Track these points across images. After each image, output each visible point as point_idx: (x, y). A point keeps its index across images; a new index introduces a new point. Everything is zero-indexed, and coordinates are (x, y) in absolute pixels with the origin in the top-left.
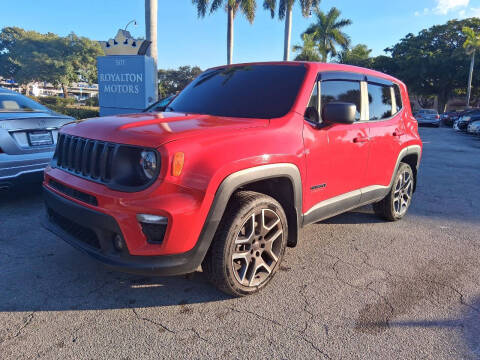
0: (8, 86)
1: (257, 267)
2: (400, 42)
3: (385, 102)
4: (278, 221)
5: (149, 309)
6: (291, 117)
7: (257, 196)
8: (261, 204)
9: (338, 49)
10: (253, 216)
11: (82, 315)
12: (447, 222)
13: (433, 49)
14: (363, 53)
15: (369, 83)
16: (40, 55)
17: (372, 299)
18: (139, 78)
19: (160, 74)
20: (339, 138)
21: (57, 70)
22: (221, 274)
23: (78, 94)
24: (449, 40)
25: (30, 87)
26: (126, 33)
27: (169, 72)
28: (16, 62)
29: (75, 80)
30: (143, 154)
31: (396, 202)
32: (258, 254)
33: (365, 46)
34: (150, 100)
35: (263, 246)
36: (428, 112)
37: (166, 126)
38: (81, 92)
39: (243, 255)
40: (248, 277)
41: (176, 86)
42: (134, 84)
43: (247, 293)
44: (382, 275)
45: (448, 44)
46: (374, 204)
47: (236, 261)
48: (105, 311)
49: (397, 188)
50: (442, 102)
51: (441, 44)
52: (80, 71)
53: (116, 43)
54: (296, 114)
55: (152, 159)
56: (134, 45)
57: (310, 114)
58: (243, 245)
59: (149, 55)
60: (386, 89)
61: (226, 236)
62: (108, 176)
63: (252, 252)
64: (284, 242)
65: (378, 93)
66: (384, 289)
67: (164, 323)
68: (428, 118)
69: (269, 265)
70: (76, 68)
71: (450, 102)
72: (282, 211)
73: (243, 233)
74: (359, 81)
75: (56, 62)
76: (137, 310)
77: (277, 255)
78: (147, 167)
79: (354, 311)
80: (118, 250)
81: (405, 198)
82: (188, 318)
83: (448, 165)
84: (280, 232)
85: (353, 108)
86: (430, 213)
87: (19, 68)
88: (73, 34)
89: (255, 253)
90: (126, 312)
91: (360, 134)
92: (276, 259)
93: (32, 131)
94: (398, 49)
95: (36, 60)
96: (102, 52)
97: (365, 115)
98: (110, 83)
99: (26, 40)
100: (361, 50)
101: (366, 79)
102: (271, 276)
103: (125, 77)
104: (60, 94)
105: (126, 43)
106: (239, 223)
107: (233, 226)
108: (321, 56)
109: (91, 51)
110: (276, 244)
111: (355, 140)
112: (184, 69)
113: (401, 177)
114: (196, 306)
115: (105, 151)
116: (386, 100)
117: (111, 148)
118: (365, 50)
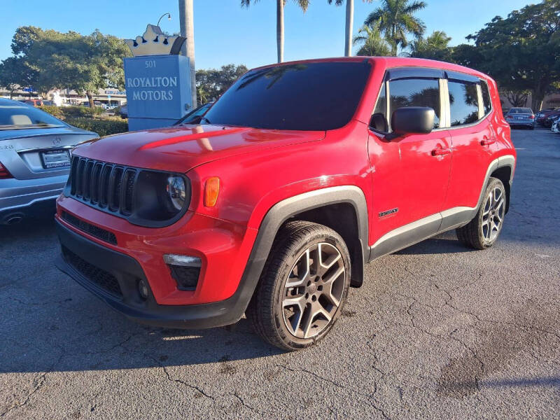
0: (26, 95)
1: (314, 314)
2: (485, 27)
3: (469, 102)
4: (339, 256)
5: (183, 367)
6: (352, 128)
7: (312, 228)
8: (317, 237)
9: (410, 37)
10: (308, 252)
11: (103, 376)
12: (547, 250)
13: (525, 34)
14: (441, 42)
15: (450, 80)
16: (61, 57)
17: (456, 351)
18: (172, 82)
19: (199, 76)
20: (414, 148)
21: (81, 75)
22: (270, 324)
23: (106, 102)
24: (545, 22)
25: (51, 95)
26: (156, 29)
27: (209, 72)
28: (33, 68)
29: (102, 86)
30: (171, 180)
31: (485, 227)
32: (314, 298)
33: (443, 34)
34: (187, 107)
35: (320, 288)
36: (520, 111)
37: (207, 142)
38: (110, 99)
39: (296, 301)
40: (303, 327)
41: (218, 89)
42: (167, 89)
43: (302, 346)
44: (469, 320)
45: (544, 27)
46: (458, 230)
47: (287, 307)
48: (131, 372)
49: (487, 209)
50: (538, 98)
51: (535, 28)
52: (106, 75)
53: (144, 41)
54: (359, 124)
55: (181, 186)
56: (166, 42)
57: (376, 122)
58: (295, 288)
59: (185, 54)
60: (470, 87)
61: (274, 278)
62: (129, 208)
63: (307, 296)
64: (347, 282)
65: (460, 92)
66: (472, 338)
67: (201, 386)
68: (520, 119)
69: (329, 311)
70: (102, 71)
71: (547, 98)
72: (343, 244)
73: (296, 273)
74: (437, 79)
75: (78, 65)
76: (168, 368)
77: (338, 298)
78: (175, 196)
79: (435, 368)
80: (143, 299)
81: (496, 221)
82: (230, 379)
83: (547, 177)
84: (342, 270)
85: (431, 114)
86: (526, 238)
87: (37, 74)
88: (97, 32)
89: (311, 297)
90: (156, 372)
91: (439, 145)
92: (337, 303)
93: (46, 151)
94: (483, 36)
95: (56, 63)
96: (130, 52)
97: (446, 121)
98: (139, 89)
99: (44, 40)
100: (438, 39)
101: (446, 76)
102: (332, 324)
103: (156, 82)
104: (86, 103)
105: (156, 40)
106: (290, 261)
107: (283, 265)
108: (390, 48)
109: (119, 52)
110: (337, 285)
111: (433, 153)
112: (227, 68)
113: (490, 195)
114: (240, 364)
115: (124, 177)
116: (471, 99)
117: (131, 174)
118: (444, 38)
